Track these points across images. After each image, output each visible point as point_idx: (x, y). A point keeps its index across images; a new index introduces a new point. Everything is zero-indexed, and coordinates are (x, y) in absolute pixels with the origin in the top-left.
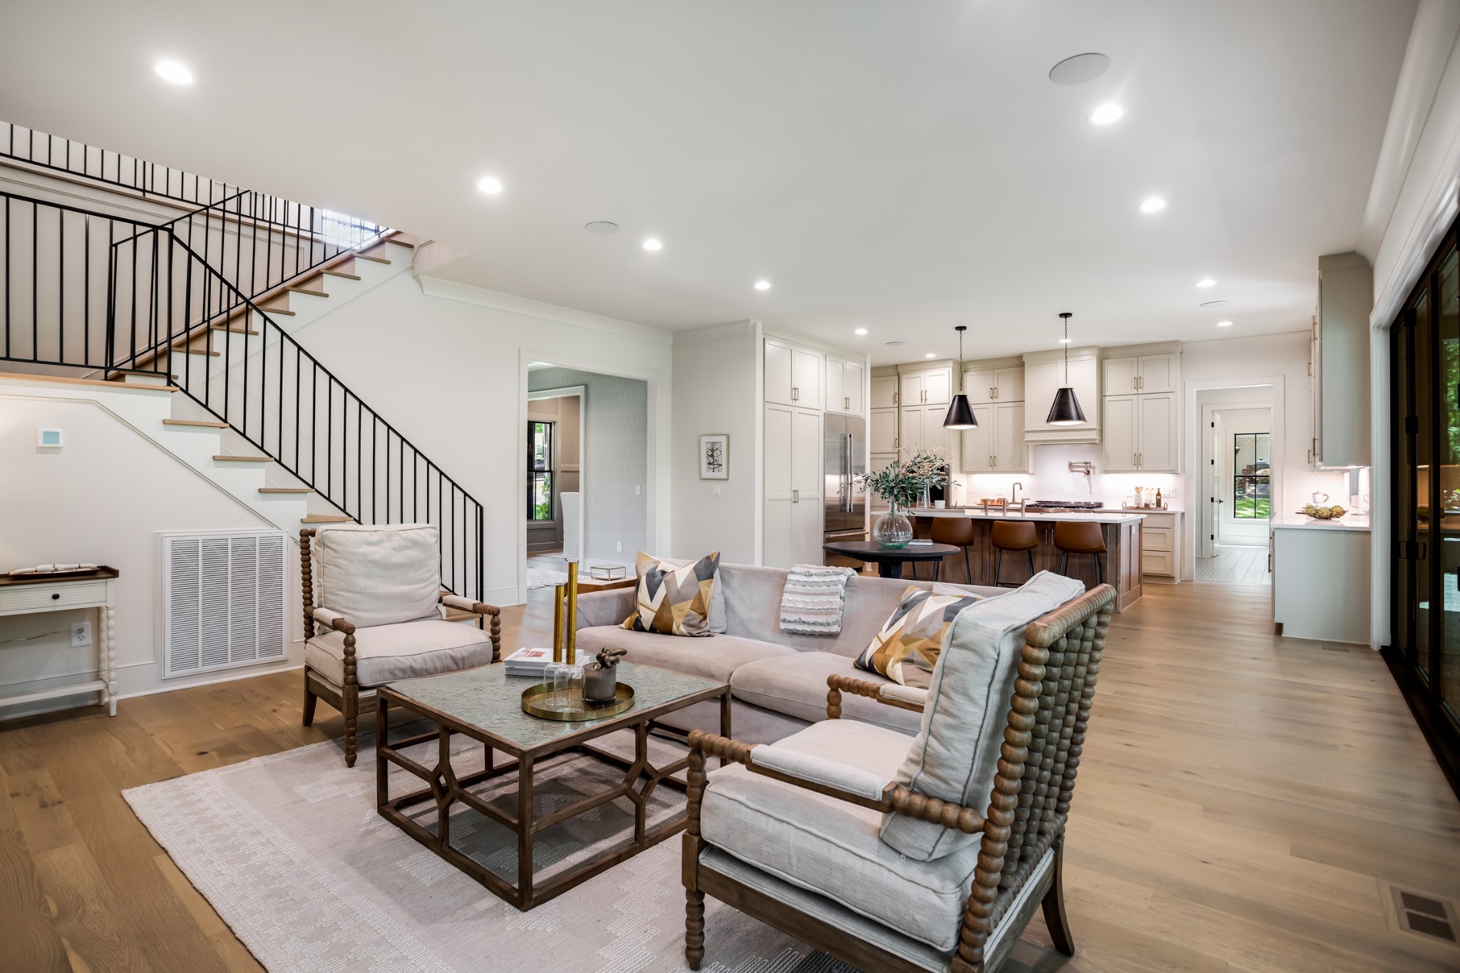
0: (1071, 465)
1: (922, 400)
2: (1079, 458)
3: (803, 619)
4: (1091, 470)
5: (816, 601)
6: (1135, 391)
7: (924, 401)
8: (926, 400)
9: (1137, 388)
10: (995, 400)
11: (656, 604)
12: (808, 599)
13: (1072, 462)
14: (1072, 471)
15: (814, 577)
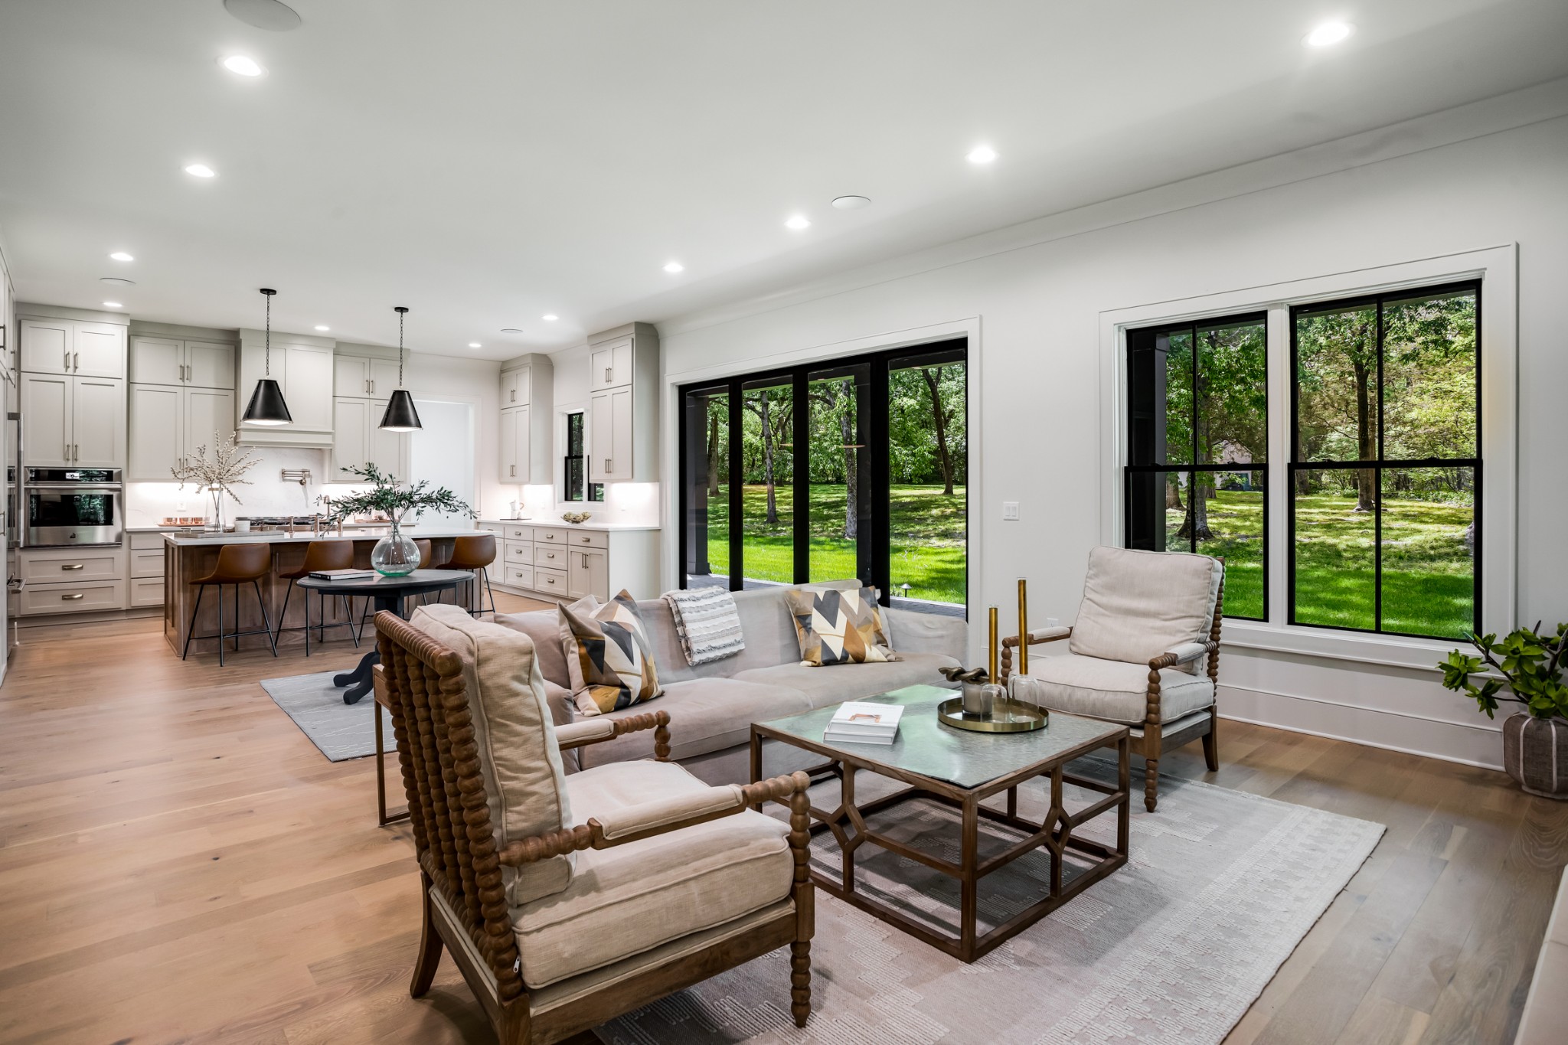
0: (283, 473)
1: (67, 367)
2: (295, 464)
3: (713, 645)
4: (308, 480)
5: (716, 624)
6: (367, 395)
7: (70, 371)
8: (76, 368)
9: (368, 392)
10: (187, 383)
11: (638, 666)
12: (708, 624)
13: (286, 469)
14: (284, 480)
15: (702, 600)
